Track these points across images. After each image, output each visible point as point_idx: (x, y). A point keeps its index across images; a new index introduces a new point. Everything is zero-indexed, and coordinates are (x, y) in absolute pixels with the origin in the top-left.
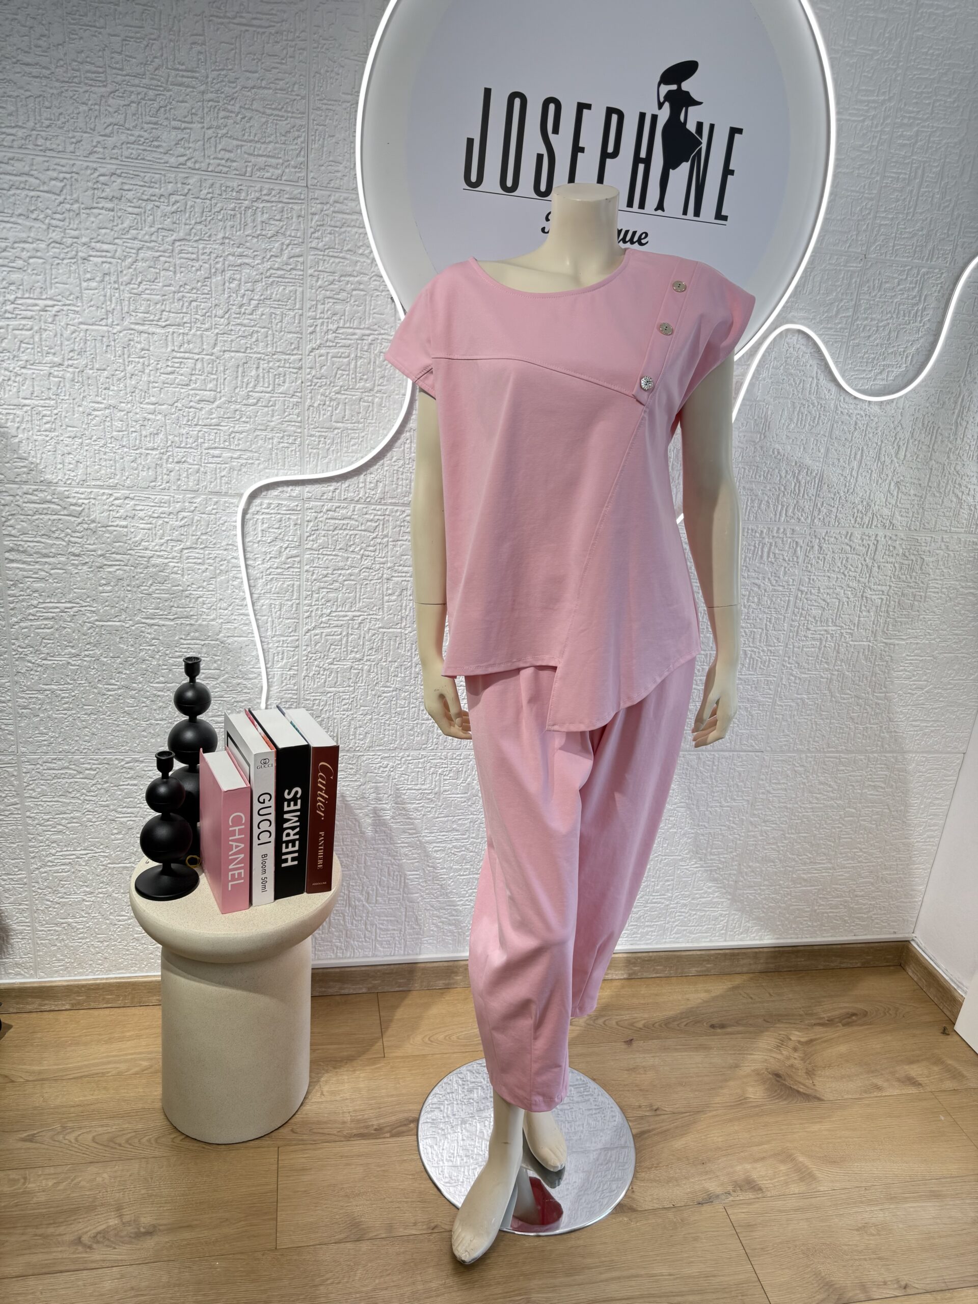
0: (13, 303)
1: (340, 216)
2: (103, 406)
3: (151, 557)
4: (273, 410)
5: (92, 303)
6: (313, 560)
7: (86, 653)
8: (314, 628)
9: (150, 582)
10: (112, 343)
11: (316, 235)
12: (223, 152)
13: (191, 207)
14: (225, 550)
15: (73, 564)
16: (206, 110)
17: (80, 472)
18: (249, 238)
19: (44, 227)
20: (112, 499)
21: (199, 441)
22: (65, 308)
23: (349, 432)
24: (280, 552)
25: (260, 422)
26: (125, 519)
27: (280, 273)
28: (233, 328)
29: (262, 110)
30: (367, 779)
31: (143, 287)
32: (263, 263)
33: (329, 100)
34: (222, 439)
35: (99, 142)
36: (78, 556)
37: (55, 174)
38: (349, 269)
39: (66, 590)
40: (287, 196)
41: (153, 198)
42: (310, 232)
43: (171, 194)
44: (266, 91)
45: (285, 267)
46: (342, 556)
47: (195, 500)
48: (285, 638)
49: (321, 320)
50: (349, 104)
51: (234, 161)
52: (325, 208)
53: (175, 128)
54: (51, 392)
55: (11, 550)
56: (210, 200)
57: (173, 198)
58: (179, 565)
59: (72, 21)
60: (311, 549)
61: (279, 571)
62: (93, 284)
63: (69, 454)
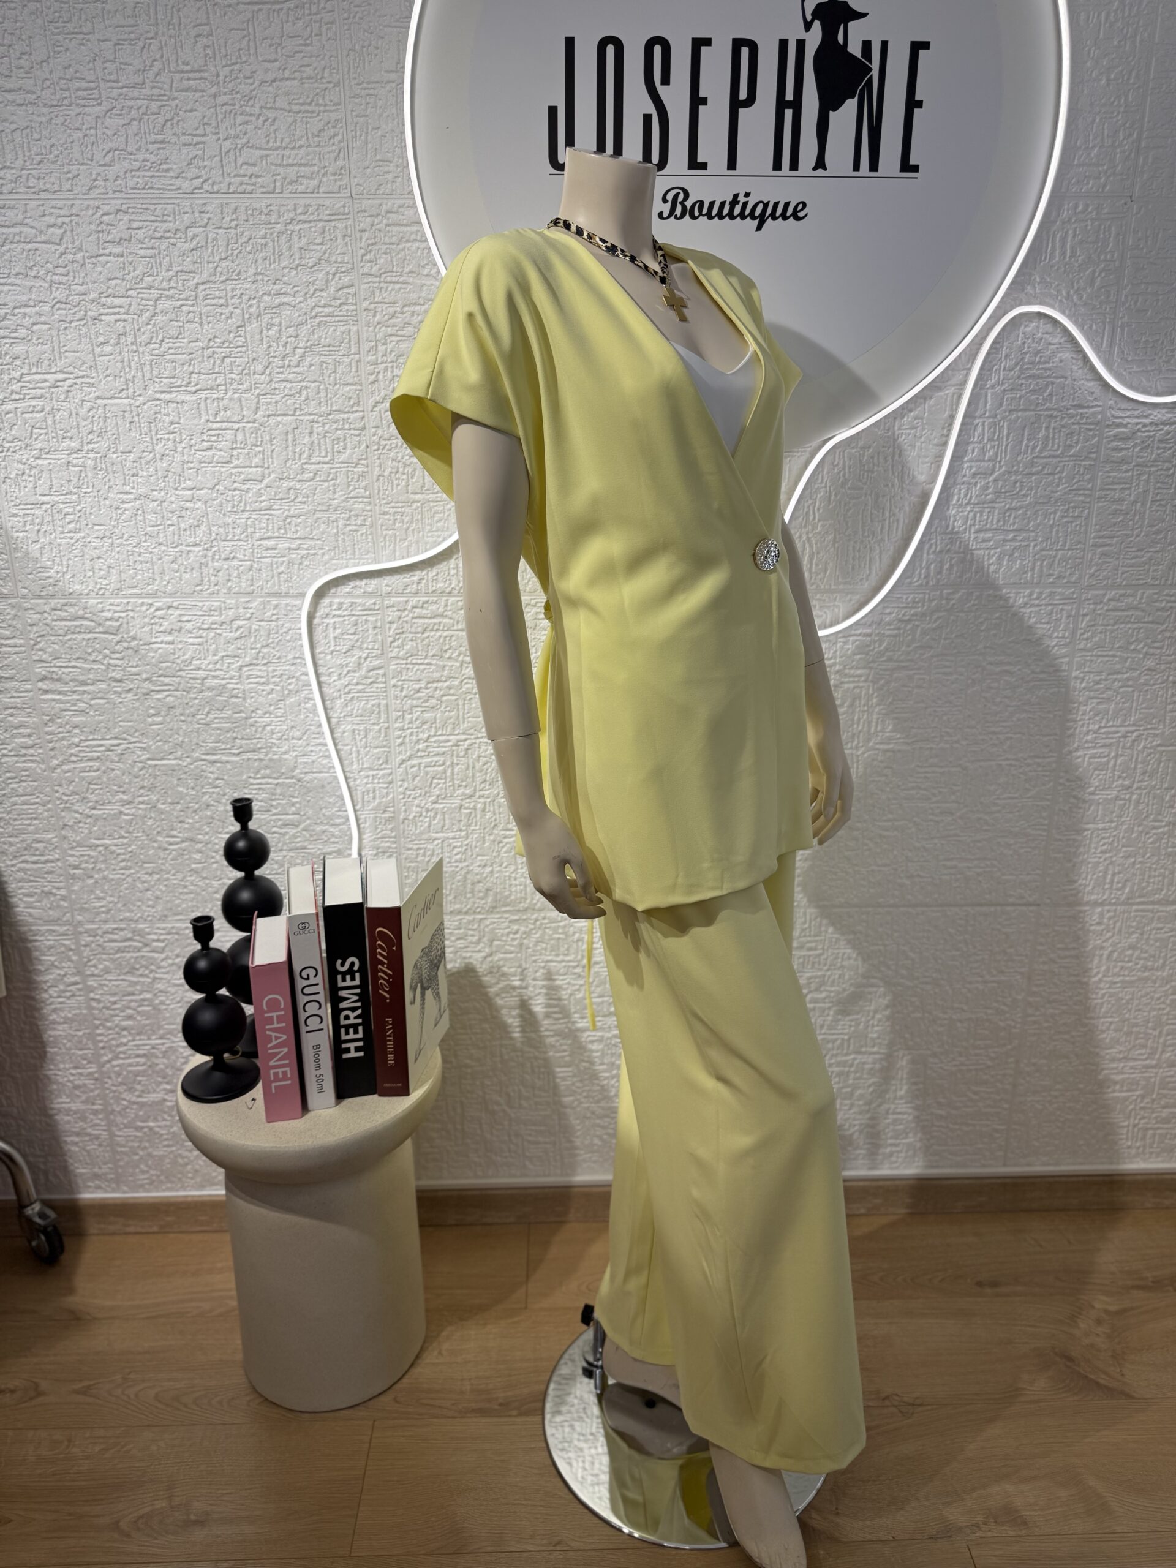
0: (19, 381)
1: (396, 229)
2: (132, 496)
3: (206, 678)
4: (334, 485)
5: (108, 372)
6: (401, 672)
7: (141, 799)
8: (410, 758)
9: (207, 710)
10: (136, 419)
11: (368, 257)
12: (244, 167)
13: (214, 240)
14: (293, 664)
15: (115, 692)
16: (220, 117)
17: (114, 578)
18: (286, 271)
19: (47, 285)
20: (152, 610)
21: (250, 530)
22: (79, 381)
23: (432, 504)
24: (359, 664)
25: (319, 501)
26: (170, 633)
27: (327, 310)
28: (277, 386)
29: (287, 108)
30: (494, 949)
31: (165, 346)
32: (306, 300)
33: (369, 83)
34: (276, 526)
35: (98, 174)
36: (120, 681)
37: (52, 220)
38: (415, 296)
39: (111, 724)
40: (327, 212)
41: (168, 235)
42: (360, 255)
43: (187, 228)
44: (289, 83)
45: (333, 303)
46: (436, 665)
47: (250, 605)
48: (375, 772)
49: (384, 365)
50: (394, 85)
51: (260, 176)
52: (376, 221)
53: (185, 145)
54: (72, 484)
55: (43, 679)
56: (235, 228)
57: (190, 233)
58: (238, 686)
59: (56, 31)
60: (397, 658)
61: (360, 687)
62: (108, 349)
63: (99, 558)
